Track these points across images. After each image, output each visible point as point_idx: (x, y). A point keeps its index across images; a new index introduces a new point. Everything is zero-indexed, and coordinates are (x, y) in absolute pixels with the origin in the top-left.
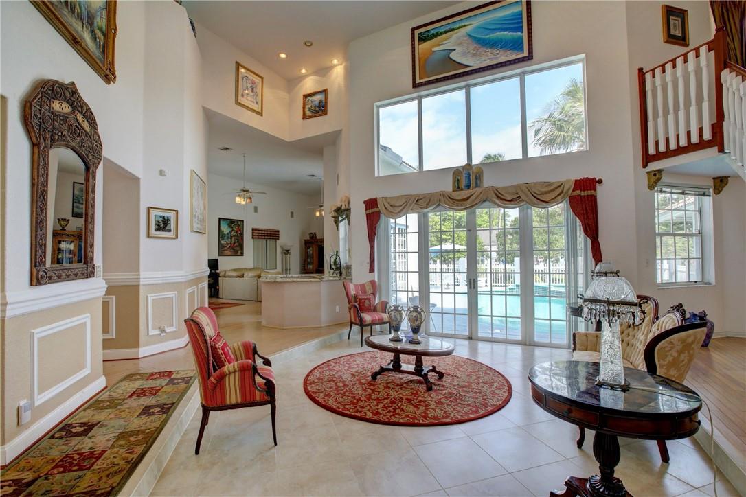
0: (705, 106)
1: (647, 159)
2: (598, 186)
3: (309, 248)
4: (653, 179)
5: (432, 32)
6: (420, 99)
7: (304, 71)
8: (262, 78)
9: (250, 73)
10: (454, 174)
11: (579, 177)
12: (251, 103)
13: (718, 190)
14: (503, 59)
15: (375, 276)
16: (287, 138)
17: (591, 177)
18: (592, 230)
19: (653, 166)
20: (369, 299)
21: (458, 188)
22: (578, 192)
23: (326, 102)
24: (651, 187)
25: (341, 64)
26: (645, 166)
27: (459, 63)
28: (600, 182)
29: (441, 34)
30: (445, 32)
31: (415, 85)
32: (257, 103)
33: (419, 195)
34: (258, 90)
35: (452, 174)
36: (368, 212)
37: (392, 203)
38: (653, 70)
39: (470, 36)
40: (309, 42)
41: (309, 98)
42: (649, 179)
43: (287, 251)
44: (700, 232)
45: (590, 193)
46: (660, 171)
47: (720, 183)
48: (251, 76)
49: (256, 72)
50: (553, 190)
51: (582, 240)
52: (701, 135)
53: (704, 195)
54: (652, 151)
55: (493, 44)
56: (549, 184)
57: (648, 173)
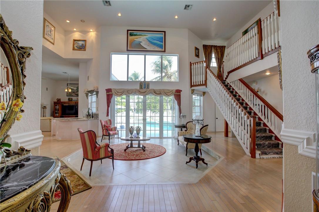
0: (204, 75)
1: (192, 86)
2: (181, 92)
3: (56, 106)
4: (193, 91)
5: (134, 34)
6: (128, 55)
7: (75, 29)
8: (55, 28)
9: (50, 25)
10: (140, 83)
11: (176, 89)
12: (50, 38)
13: (204, 95)
14: (157, 50)
15: (109, 118)
16: (64, 56)
17: (179, 89)
18: (179, 104)
19: (193, 88)
20: (110, 126)
21: (141, 88)
22: (176, 93)
23: (85, 46)
24: (192, 93)
25: (94, 32)
26: (191, 88)
27: (143, 47)
28: (181, 91)
29: (138, 35)
30: (139, 35)
31: (127, 50)
32: (52, 39)
33: (128, 89)
34: (53, 33)
35: (139, 83)
36: (108, 93)
37: (118, 91)
38: (193, 63)
39: (147, 39)
40: (83, 20)
41: (77, 41)
42: (192, 91)
43: (45, 107)
44: (200, 106)
45: (179, 94)
46: (194, 89)
47: (204, 93)
48: (50, 26)
49: (53, 24)
50: (170, 92)
51: (177, 107)
52: (203, 82)
53: (201, 96)
54: (193, 84)
55: (155, 44)
56: (169, 90)
57: (192, 90)
